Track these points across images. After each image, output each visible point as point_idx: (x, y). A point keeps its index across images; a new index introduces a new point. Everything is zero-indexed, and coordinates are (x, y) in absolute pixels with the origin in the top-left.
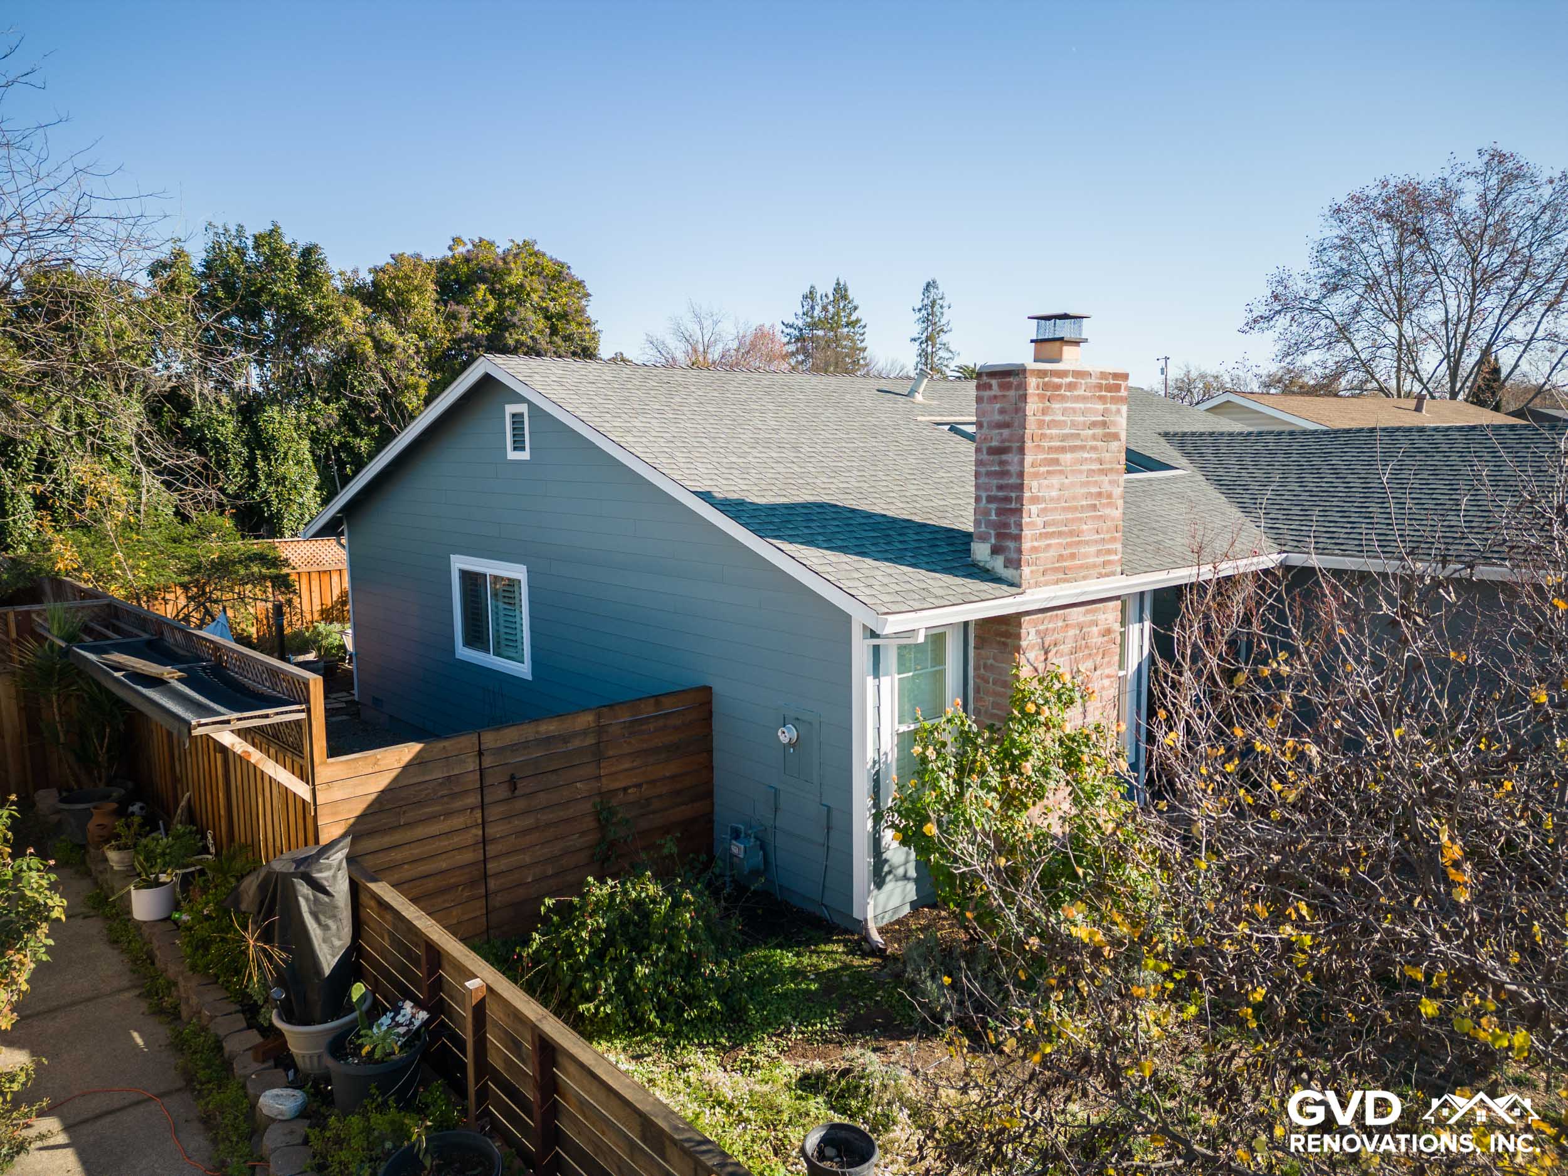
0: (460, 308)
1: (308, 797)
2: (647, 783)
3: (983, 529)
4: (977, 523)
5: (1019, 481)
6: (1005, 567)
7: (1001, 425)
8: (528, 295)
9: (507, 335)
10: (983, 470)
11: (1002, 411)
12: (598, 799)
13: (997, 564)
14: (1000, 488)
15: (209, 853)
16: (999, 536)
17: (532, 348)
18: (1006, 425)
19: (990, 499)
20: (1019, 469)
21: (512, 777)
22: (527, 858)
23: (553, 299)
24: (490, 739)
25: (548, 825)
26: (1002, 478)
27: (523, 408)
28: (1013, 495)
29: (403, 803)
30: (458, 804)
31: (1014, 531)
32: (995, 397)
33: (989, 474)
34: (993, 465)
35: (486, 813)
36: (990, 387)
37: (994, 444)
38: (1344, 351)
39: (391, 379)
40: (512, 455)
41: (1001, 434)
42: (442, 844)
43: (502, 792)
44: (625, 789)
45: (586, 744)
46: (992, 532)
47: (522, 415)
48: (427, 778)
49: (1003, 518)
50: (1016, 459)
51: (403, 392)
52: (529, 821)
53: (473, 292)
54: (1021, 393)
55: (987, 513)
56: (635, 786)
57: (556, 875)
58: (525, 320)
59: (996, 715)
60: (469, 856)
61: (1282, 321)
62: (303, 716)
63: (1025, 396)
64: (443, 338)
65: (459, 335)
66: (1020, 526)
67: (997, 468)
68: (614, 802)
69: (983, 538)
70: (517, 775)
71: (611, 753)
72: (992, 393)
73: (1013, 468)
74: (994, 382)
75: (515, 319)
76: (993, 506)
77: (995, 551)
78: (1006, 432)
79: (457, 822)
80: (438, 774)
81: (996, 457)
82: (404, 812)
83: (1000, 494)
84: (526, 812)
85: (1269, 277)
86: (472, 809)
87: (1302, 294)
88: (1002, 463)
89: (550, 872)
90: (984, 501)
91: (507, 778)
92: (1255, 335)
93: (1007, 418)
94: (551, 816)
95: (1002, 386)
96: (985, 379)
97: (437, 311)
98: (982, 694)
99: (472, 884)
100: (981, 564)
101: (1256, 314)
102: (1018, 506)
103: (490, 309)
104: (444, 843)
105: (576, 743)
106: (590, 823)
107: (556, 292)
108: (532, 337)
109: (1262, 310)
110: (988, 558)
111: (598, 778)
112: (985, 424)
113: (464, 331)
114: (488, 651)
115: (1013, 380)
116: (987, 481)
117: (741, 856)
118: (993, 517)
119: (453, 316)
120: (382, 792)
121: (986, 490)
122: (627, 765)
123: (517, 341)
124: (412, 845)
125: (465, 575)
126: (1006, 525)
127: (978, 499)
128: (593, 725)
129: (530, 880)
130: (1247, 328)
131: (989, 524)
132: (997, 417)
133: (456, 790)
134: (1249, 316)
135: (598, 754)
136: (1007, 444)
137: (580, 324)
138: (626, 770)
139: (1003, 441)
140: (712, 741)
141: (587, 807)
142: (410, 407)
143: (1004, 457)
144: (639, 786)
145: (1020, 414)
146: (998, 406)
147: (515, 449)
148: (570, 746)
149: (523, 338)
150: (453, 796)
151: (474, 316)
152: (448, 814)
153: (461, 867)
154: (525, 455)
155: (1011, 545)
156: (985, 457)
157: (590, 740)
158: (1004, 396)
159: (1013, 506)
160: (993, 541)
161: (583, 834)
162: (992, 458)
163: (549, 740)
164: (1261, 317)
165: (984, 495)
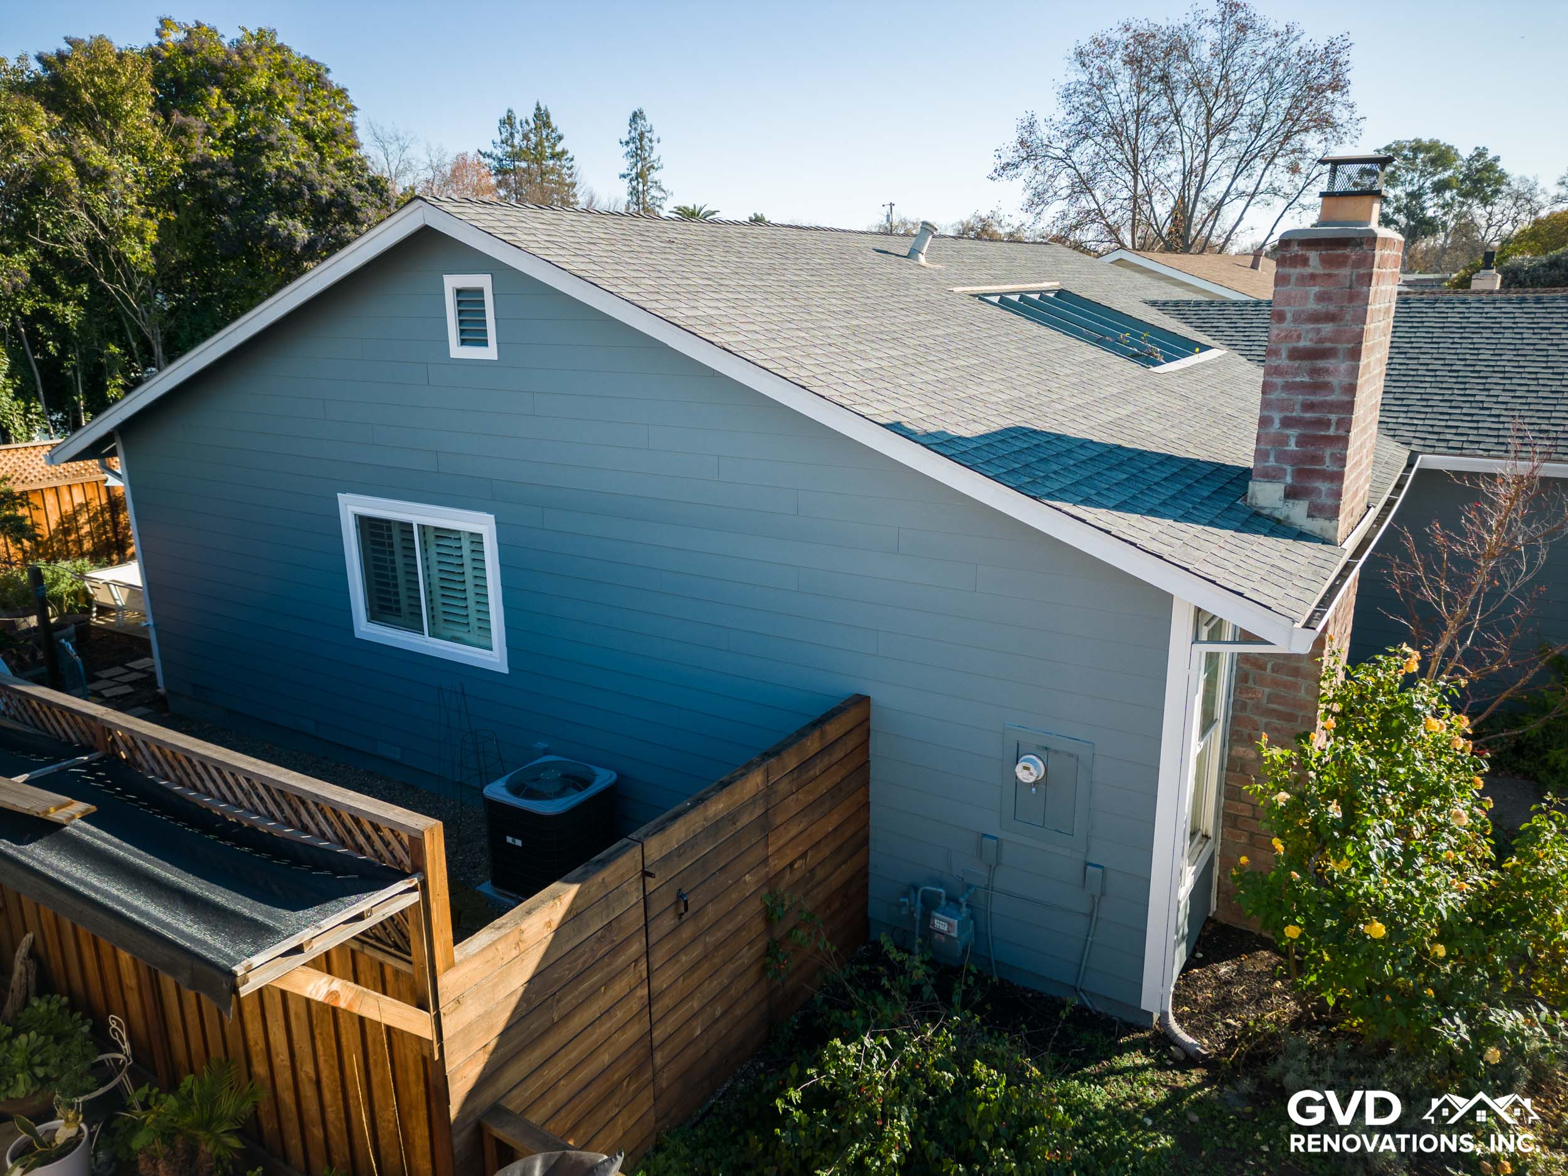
0: (191, 120)
1: (428, 1033)
2: (811, 848)
3: (1272, 462)
4: (1260, 455)
5: (1346, 398)
6: (1309, 516)
7: (1315, 318)
8: (280, 104)
9: (264, 159)
10: (1279, 380)
11: (1321, 298)
12: (765, 891)
13: (1297, 512)
14: (1309, 407)
15: (120, 1051)
16: (1299, 473)
17: (301, 179)
18: (1330, 318)
19: (1287, 423)
20: (1347, 380)
21: (680, 896)
22: (696, 1004)
23: (311, 113)
24: (656, 847)
25: (718, 946)
26: (1315, 394)
27: (483, 281)
28: (1333, 417)
29: (556, 988)
30: (621, 960)
31: (1329, 466)
32: (1313, 276)
33: (1289, 387)
34: (1296, 375)
35: (651, 959)
36: (1305, 261)
37: (1302, 344)
38: (1087, 203)
39: (101, 221)
40: (458, 351)
41: (1318, 331)
42: (604, 1028)
43: (668, 922)
44: (791, 865)
45: (755, 816)
46: (1289, 469)
47: (480, 292)
48: (585, 936)
49: (1311, 449)
50: (1344, 366)
51: (120, 238)
52: (696, 952)
53: (202, 100)
54: (1362, 271)
55: (1283, 440)
56: (800, 857)
57: (724, 1014)
58: (287, 139)
59: (1274, 710)
60: (633, 1032)
61: (1027, 170)
62: (415, 897)
63: (1370, 276)
64: (172, 161)
65: (193, 158)
66: (1342, 460)
67: (1306, 379)
68: (782, 888)
69: (1270, 476)
70: (685, 891)
71: (779, 821)
72: (1308, 270)
73: (1337, 380)
74: (1313, 256)
75: (273, 138)
76: (1293, 433)
77: (1291, 494)
78: (1327, 328)
79: (619, 988)
80: (596, 925)
81: (1306, 364)
82: (558, 1001)
83: (1308, 415)
84: (694, 940)
85: (1019, 122)
86: (636, 961)
87: (1046, 142)
88: (1313, 372)
89: (718, 1013)
90: (1277, 424)
91: (672, 899)
92: (1003, 182)
93: (1332, 308)
94: (719, 934)
95: (1326, 261)
96: (1295, 249)
97: (155, 123)
98: (1251, 684)
99: (638, 1070)
100: (1265, 512)
101: (1004, 160)
102: (1341, 432)
103: (230, 122)
104: (608, 1026)
105: (745, 820)
106: (759, 926)
107: (314, 102)
108: (298, 164)
109: (1008, 157)
110: (1280, 504)
111: (765, 861)
112: (1289, 316)
113: (200, 152)
114: (420, 631)
115: (1352, 254)
116: (1284, 395)
117: (954, 934)
118: (1292, 446)
119: (182, 130)
120: (529, 981)
121: (1282, 410)
122: (792, 833)
123: (280, 169)
124: (570, 1046)
125: (365, 523)
126: (1317, 459)
127: (1264, 422)
128: (761, 788)
129: (698, 1032)
130: (995, 175)
131: (1281, 456)
132: (1312, 306)
133: (618, 939)
134: (998, 162)
135: (765, 826)
136: (1328, 345)
137: (349, 148)
138: (793, 839)
139: (1321, 341)
140: (868, 772)
141: (755, 906)
142: (134, 259)
143: (1321, 363)
144: (804, 855)
145: (1359, 303)
146: (1317, 289)
147: (463, 342)
148: (739, 825)
149: (287, 164)
150: (615, 951)
151: (209, 132)
152: (608, 982)
153: (627, 1051)
154: (489, 353)
155: (1323, 486)
156: (1283, 361)
157: (759, 811)
158: (1330, 276)
159: (1332, 432)
160: (1289, 480)
161: (751, 943)
162: (1297, 363)
163: (716, 826)
164: (1008, 164)
165: (1277, 417)
